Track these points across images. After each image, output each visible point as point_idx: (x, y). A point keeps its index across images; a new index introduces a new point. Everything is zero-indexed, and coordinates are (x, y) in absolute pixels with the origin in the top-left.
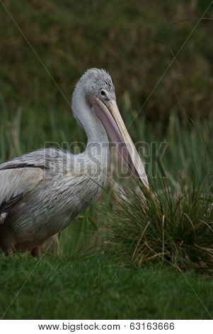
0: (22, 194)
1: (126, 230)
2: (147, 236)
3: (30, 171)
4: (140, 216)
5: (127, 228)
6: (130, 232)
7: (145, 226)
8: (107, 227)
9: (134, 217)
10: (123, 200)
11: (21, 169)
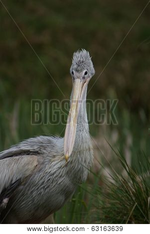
0: (20, 179)
1: (115, 211)
2: (135, 216)
3: (26, 158)
4: (128, 198)
5: (116, 209)
6: (118, 213)
7: (132, 207)
8: (97, 208)
9: (122, 200)
10: (112, 183)
11: (17, 157)
